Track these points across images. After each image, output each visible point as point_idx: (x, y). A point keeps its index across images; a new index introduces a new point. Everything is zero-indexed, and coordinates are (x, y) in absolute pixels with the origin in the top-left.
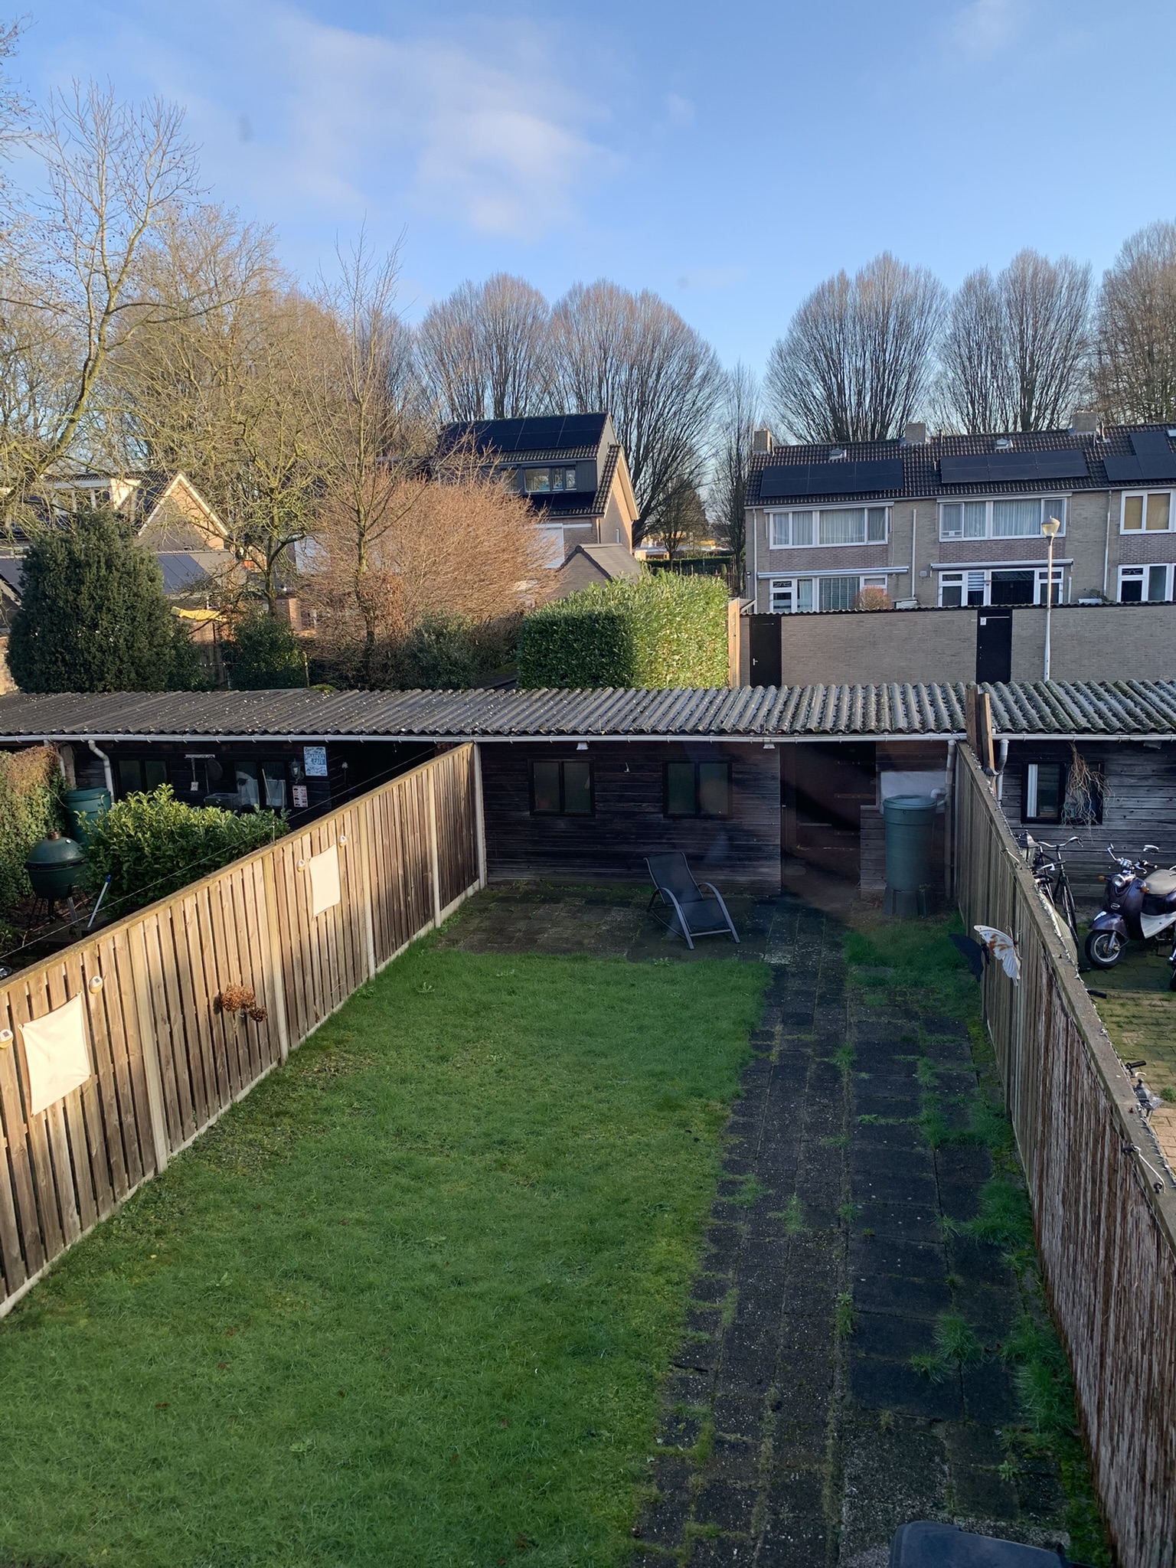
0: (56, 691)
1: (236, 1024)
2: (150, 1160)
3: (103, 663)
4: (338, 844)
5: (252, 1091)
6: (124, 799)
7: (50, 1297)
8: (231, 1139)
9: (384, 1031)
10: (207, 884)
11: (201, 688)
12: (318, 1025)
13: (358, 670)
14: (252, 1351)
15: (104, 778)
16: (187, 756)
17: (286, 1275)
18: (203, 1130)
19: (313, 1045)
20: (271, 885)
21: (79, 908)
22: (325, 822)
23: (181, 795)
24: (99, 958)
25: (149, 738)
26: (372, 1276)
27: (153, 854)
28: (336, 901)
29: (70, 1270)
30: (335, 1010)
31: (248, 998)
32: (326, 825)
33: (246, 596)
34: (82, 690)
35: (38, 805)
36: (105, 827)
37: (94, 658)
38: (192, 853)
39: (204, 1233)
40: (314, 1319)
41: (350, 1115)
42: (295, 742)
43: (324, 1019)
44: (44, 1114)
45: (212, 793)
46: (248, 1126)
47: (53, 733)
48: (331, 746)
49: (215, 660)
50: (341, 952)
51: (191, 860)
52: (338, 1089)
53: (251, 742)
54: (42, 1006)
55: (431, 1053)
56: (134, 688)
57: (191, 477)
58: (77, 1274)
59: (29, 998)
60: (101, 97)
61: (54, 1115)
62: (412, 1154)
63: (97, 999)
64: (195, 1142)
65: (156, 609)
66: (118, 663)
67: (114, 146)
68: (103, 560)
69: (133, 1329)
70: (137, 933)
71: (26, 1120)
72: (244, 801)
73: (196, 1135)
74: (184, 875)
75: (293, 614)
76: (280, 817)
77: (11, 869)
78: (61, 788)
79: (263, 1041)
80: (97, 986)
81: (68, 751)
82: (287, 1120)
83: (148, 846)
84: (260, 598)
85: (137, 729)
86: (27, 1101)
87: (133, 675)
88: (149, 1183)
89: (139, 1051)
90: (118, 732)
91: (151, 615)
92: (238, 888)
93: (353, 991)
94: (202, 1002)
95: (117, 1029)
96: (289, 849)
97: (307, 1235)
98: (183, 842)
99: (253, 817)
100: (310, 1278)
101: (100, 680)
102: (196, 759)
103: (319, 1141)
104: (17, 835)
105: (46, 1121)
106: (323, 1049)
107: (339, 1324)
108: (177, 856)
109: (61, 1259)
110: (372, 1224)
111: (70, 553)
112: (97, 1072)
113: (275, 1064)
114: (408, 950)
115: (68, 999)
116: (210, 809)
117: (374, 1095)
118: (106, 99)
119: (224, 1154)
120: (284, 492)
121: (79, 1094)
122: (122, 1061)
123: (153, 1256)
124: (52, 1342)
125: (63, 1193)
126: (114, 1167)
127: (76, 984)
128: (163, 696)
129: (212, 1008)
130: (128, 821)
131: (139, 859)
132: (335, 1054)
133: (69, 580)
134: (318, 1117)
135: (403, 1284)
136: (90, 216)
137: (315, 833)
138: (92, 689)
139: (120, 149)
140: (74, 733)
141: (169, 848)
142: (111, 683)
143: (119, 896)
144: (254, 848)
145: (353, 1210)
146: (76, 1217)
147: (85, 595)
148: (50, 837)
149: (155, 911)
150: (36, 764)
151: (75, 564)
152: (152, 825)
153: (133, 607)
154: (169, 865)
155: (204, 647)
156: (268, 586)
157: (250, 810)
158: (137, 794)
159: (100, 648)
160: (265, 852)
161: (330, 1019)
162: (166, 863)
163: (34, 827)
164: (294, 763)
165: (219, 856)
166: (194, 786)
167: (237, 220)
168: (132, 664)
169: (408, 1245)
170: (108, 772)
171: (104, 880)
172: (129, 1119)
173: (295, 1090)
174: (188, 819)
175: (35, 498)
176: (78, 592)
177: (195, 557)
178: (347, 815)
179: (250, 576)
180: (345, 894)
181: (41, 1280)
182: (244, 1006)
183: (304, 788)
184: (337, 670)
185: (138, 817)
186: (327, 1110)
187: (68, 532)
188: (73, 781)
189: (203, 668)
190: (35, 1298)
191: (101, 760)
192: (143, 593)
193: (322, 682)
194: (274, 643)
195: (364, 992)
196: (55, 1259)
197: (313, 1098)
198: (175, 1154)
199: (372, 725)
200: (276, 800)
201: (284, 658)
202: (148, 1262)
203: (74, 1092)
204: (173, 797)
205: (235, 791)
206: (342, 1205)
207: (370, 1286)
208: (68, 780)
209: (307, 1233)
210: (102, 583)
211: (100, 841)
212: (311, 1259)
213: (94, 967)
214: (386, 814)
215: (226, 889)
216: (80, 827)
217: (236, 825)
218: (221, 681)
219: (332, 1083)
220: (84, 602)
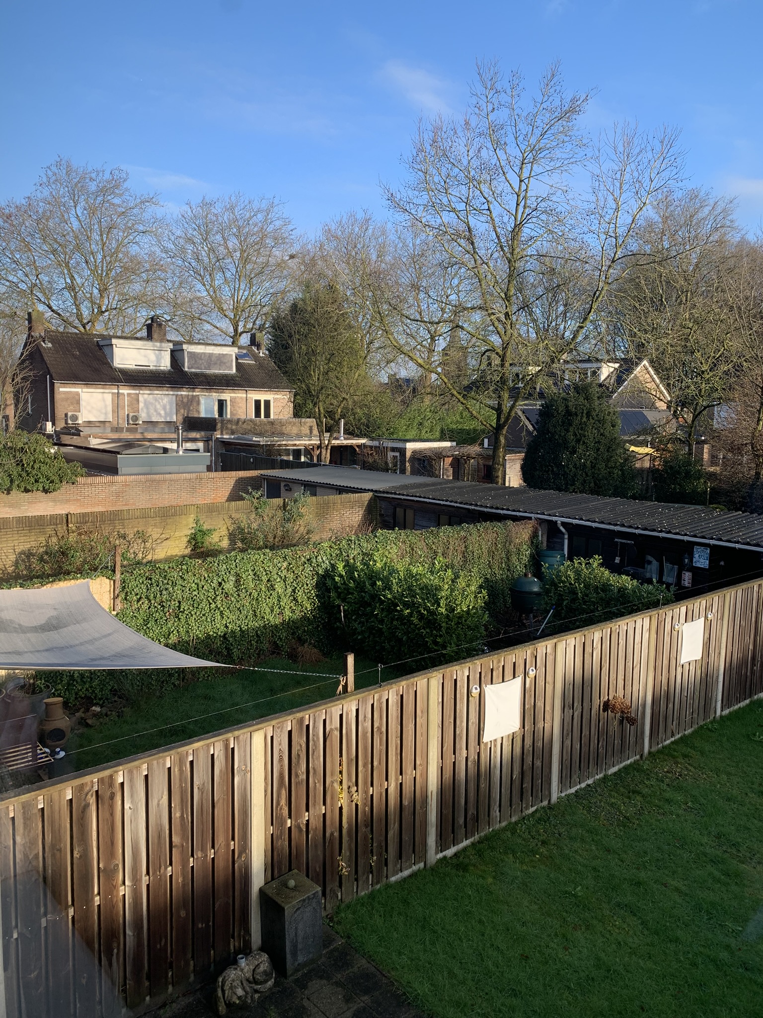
0: (545, 489)
1: (616, 723)
2: (547, 793)
3: (575, 475)
4: (706, 617)
5: (620, 770)
6: (572, 561)
7: (476, 857)
8: (600, 798)
9: (720, 759)
10: (611, 625)
11: (634, 497)
12: (673, 739)
13: (743, 498)
14: (587, 948)
15: (563, 545)
16: (616, 540)
17: (619, 905)
18: (583, 785)
19: (666, 752)
20: (654, 636)
21: (536, 622)
22: (699, 601)
23: (607, 563)
24: (536, 657)
25: (594, 525)
26: (679, 933)
27: (583, 598)
28: (699, 657)
29: (489, 844)
30: (686, 733)
31: (627, 708)
32: (700, 603)
33: (674, 440)
34: (560, 490)
35: (523, 555)
36: (558, 576)
37: (570, 471)
38: (607, 603)
39: (571, 854)
40: (634, 946)
41: (685, 810)
42: (688, 542)
43: (678, 736)
44: (489, 743)
45: (627, 566)
46: (613, 793)
47: (538, 514)
48: (713, 548)
49: (647, 480)
50: (697, 693)
51: (606, 607)
52: (679, 788)
53: (658, 537)
54: (498, 677)
55: (753, 786)
56: (592, 492)
57: (651, 362)
58: (492, 848)
59: (492, 670)
60: (629, 130)
61: (495, 746)
62: (726, 856)
63: (531, 682)
64: (576, 792)
65: (613, 445)
66: (584, 475)
67: (633, 159)
68: (585, 412)
69: (517, 898)
70: (561, 646)
71: (479, 744)
72: (648, 575)
73: (578, 787)
74: (600, 616)
75: (706, 456)
76: (669, 591)
77: (502, 590)
78: (537, 547)
79: (632, 739)
80: (532, 674)
81: (545, 526)
82: (638, 798)
83: (581, 592)
84: (684, 442)
85: (587, 518)
86: (481, 732)
87: (592, 485)
88: (544, 808)
89: (551, 722)
90: (576, 519)
91: (609, 448)
92: (631, 633)
93: (701, 723)
94: (596, 702)
95: (540, 704)
96: (670, 614)
97: (639, 884)
98: (602, 594)
99: (651, 587)
100: (635, 915)
101: (572, 485)
102: (621, 542)
103: (659, 821)
104: (508, 570)
105: (490, 748)
106: (674, 757)
107: (650, 957)
108: (597, 603)
109: (486, 835)
110: (686, 895)
111: (567, 407)
112: (524, 727)
113: (638, 757)
114: (747, 705)
115: (514, 677)
116: (623, 576)
117: (705, 802)
118: (633, 131)
119: (593, 807)
120: (711, 374)
121: (511, 738)
122: (540, 725)
123: (537, 856)
124: (471, 885)
125: (493, 795)
126: (524, 790)
127: (520, 669)
128: (608, 500)
129: (601, 708)
130: (571, 574)
131: (574, 600)
132: (681, 763)
133: (563, 422)
134: (661, 803)
135: (702, 949)
136: (612, 204)
137: (690, 606)
138: (566, 490)
139: (637, 160)
140: (550, 515)
141: (593, 596)
142: (578, 488)
143: (559, 620)
144: (648, 608)
145: (674, 879)
146: (498, 813)
147: (571, 433)
148: (526, 575)
149: (575, 635)
150: (525, 530)
151: (568, 413)
152: (585, 580)
153: (599, 442)
154: (592, 607)
155: (642, 471)
156: (690, 435)
157: (650, 581)
158: (580, 559)
159: (575, 466)
160: (654, 613)
161: (681, 738)
162: (590, 605)
163: (518, 567)
164: (686, 556)
165: (624, 608)
166: (617, 560)
167: (710, 197)
168: (593, 477)
169: (712, 922)
170: (566, 542)
171: (551, 608)
172: (538, 763)
173: (648, 779)
174: (608, 580)
175: (553, 373)
176: (567, 431)
177: (645, 413)
178: (716, 599)
179: (680, 427)
180: (706, 654)
181: (473, 844)
182: (622, 712)
183: (690, 574)
184: (728, 496)
185: (578, 573)
186: (668, 801)
187: (568, 394)
188: (545, 544)
189: (638, 484)
190: (468, 853)
191: (563, 534)
192: (607, 434)
193: (716, 503)
194: (688, 473)
195: (710, 726)
196: (482, 834)
197: (660, 789)
198: (563, 795)
199: (747, 538)
200: (669, 579)
201: (693, 484)
202: (534, 858)
203: (509, 735)
204: (602, 565)
205: (643, 568)
206: (667, 872)
207: (677, 940)
208: (542, 543)
209: (638, 883)
210: (582, 426)
211: (554, 584)
212: (639, 901)
213: (532, 661)
214: (746, 604)
215: (623, 631)
216: (543, 573)
217: (639, 590)
218: (649, 494)
219: (675, 783)
220: (571, 437)
